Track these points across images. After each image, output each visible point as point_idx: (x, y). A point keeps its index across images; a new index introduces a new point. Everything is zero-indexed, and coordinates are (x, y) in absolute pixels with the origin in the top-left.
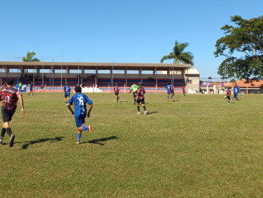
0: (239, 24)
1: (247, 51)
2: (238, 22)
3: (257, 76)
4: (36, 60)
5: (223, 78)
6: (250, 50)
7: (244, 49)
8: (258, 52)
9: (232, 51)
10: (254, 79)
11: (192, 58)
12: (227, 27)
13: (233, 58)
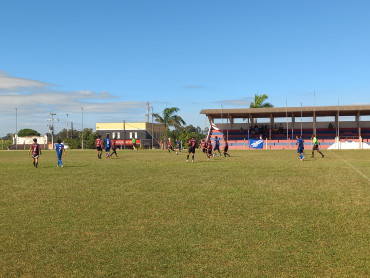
4: (267, 105)
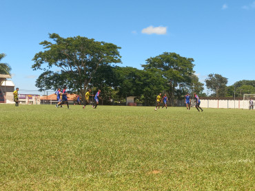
0: (57, 41)
1: (63, 66)
2: (56, 39)
3: (71, 89)
5: (41, 90)
6: (65, 66)
7: (61, 65)
8: (73, 68)
9: (50, 65)
10: (69, 92)
11: (10, 69)
12: (46, 43)
13: (50, 72)
